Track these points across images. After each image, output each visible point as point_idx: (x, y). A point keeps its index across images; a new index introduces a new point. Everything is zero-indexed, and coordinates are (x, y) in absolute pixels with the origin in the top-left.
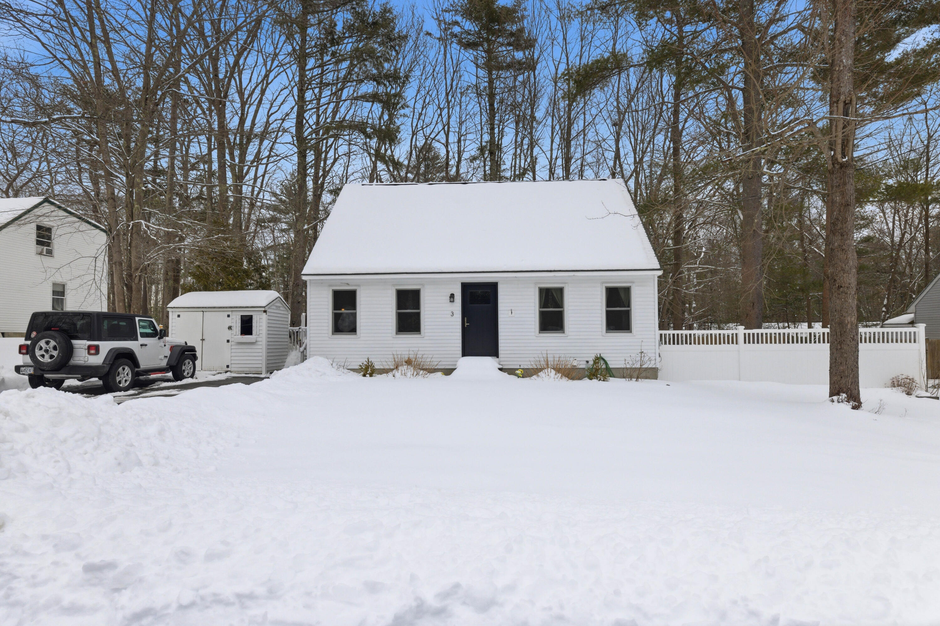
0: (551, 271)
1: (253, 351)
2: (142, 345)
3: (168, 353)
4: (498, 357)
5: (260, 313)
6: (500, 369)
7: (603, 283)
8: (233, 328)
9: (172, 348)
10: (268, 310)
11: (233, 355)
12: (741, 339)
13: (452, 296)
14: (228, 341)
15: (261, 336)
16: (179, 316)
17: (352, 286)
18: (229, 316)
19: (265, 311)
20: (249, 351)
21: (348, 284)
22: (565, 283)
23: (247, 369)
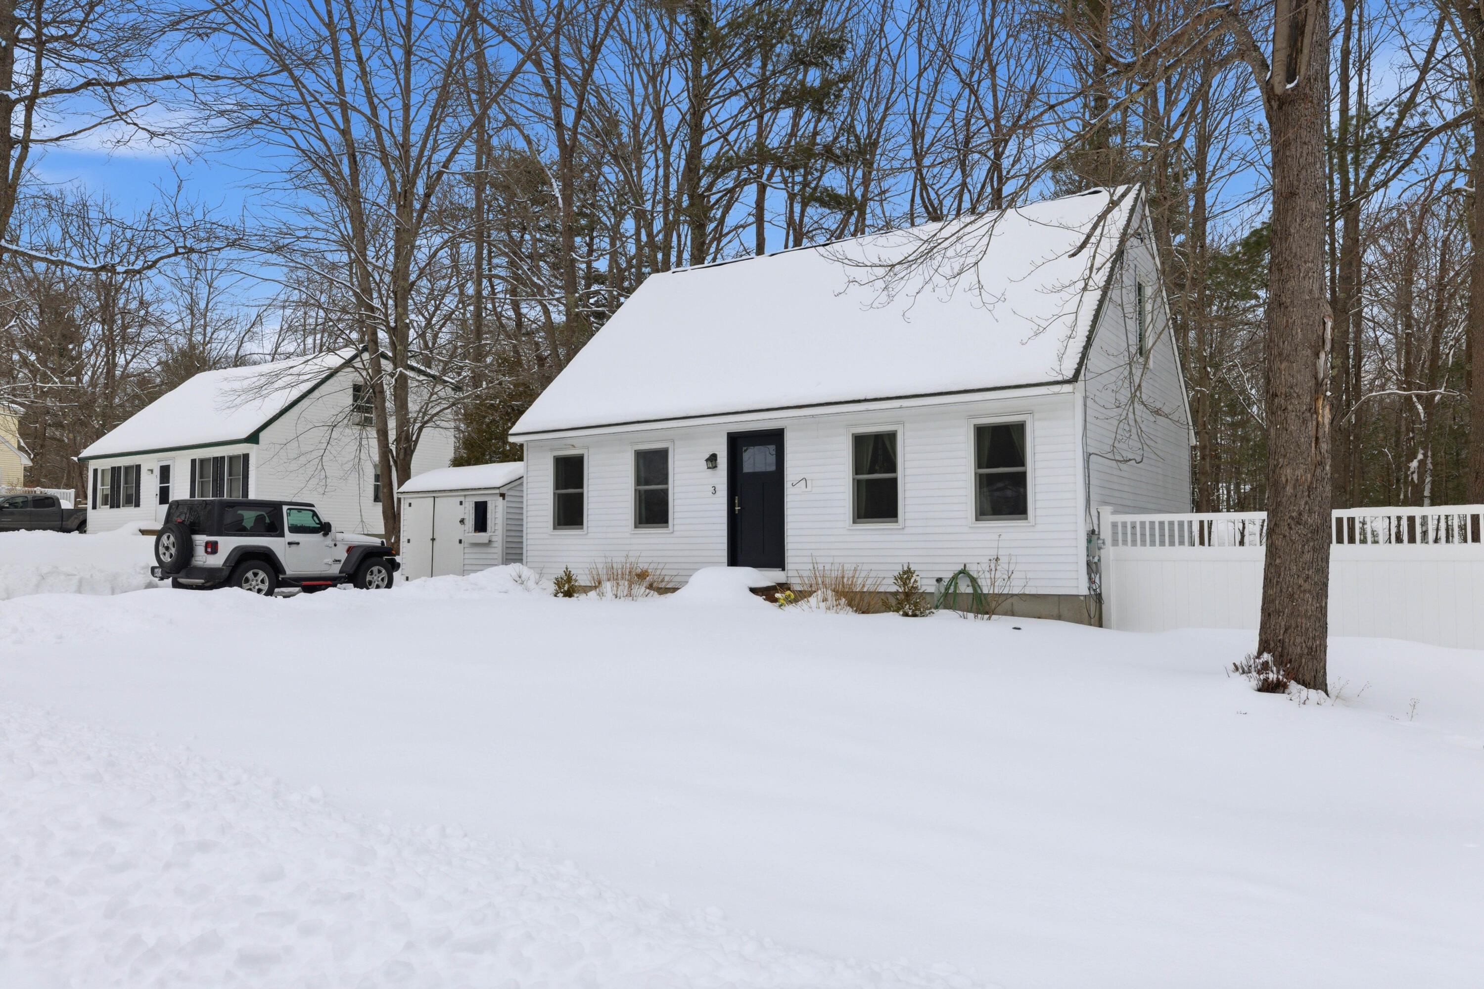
0: (859, 401)
1: (488, 556)
2: (290, 544)
3: (343, 556)
4: (784, 569)
5: (496, 498)
7: (971, 417)
8: (466, 522)
9: (350, 550)
10: (508, 493)
11: (466, 562)
13: (712, 459)
14: (460, 541)
15: (497, 533)
16: (410, 505)
17: (579, 448)
18: (461, 503)
19: (503, 495)
20: (484, 556)
21: (573, 446)
22: (898, 423)
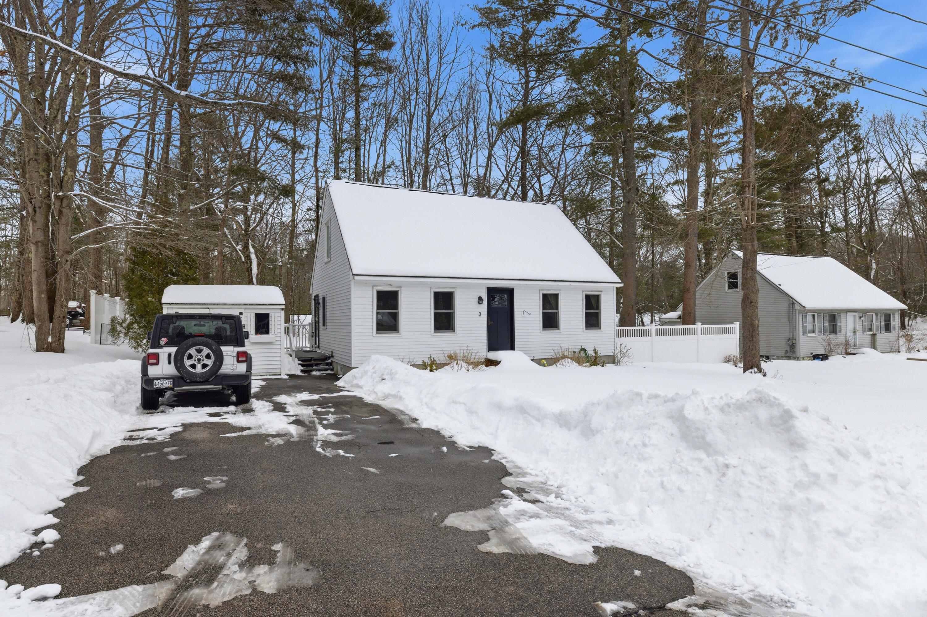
1: (271, 351)
5: (279, 311)
6: (532, 360)
7: (583, 291)
8: (247, 327)
12: (653, 332)
13: (480, 299)
15: (279, 335)
17: (395, 287)
19: (283, 309)
20: (267, 351)
21: (391, 285)
22: (560, 290)
23: (264, 371)
